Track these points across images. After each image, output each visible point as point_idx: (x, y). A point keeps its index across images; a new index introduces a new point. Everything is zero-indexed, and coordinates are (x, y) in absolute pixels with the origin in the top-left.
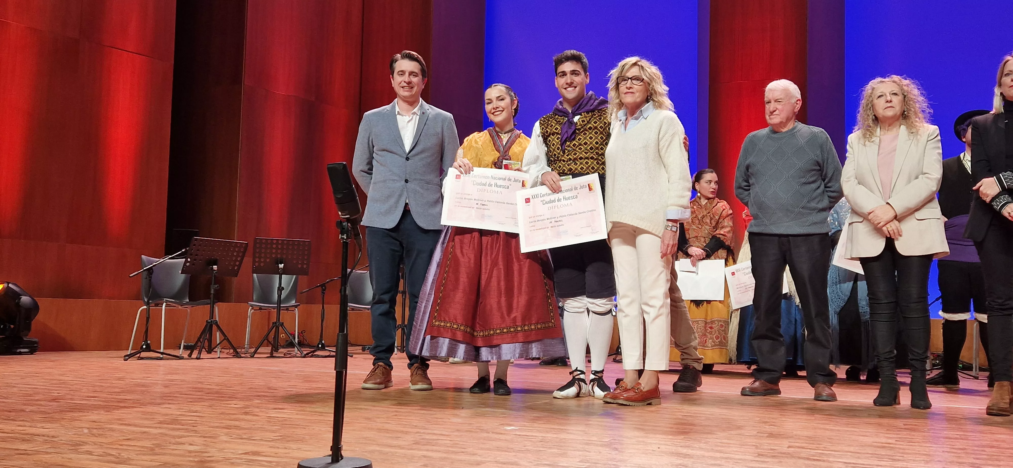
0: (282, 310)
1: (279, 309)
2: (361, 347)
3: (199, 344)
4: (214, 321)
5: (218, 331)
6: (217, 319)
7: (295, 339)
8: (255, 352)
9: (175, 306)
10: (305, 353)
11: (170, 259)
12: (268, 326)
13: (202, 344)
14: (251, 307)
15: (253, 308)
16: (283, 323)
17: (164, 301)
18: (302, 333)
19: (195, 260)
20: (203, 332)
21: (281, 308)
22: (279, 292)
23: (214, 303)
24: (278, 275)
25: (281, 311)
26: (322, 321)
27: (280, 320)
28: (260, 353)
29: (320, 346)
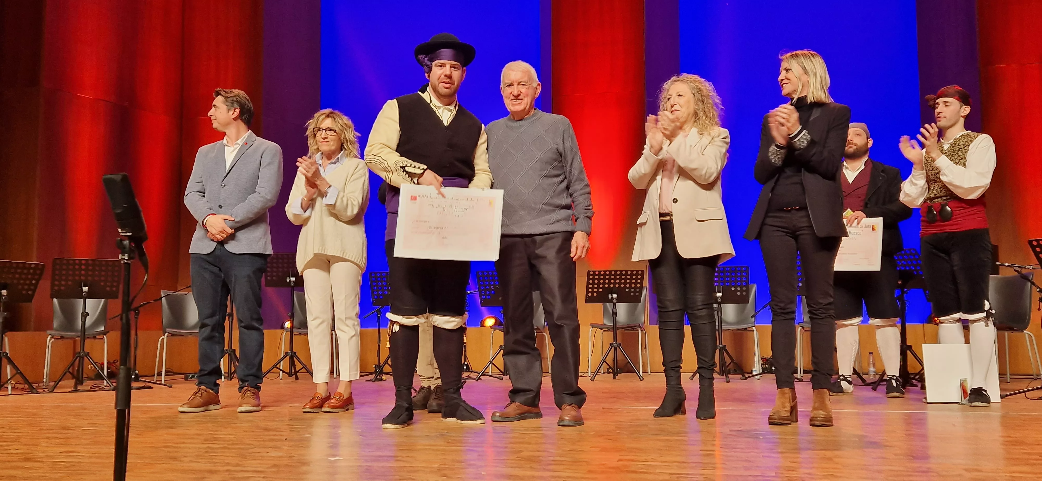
1: (83, 337)
2: (184, 376)
4: (4, 353)
5: (8, 365)
6: (8, 351)
7: (103, 369)
8: (55, 387)
10: (115, 385)
12: (71, 356)
14: (50, 336)
15: (52, 338)
16: (88, 353)
18: (111, 364)
21: (86, 337)
22: (83, 317)
24: (82, 299)
25: (86, 340)
26: (136, 349)
27: (85, 350)
28: (61, 388)
29: (133, 377)
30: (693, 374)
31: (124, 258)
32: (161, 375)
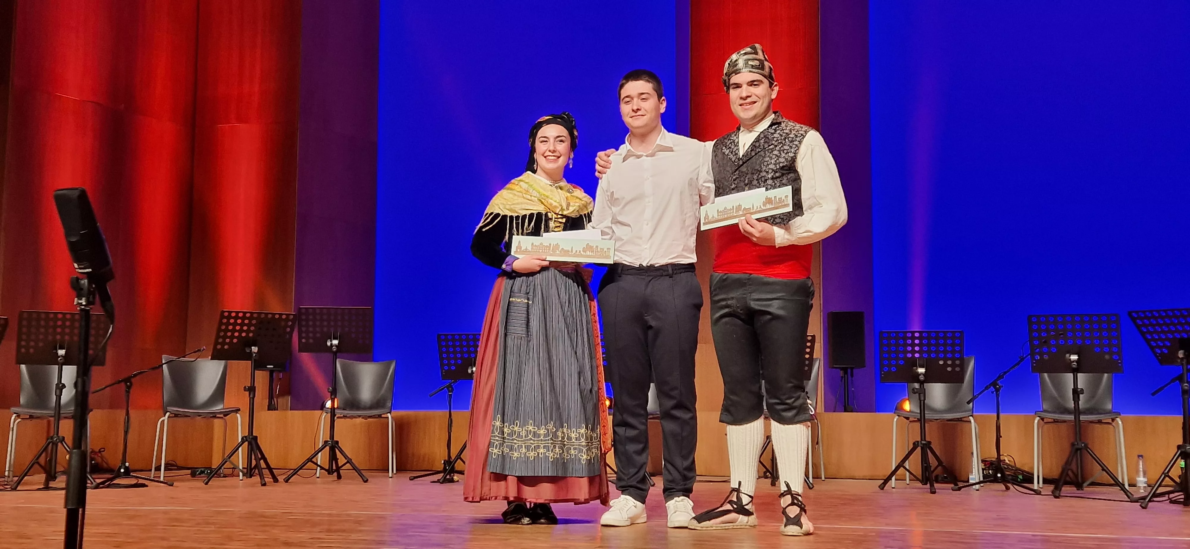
0: (63, 418)
1: (57, 416)
2: (190, 471)
8: (19, 483)
10: (99, 481)
12: (41, 442)
14: (15, 415)
16: (64, 438)
21: (61, 416)
22: (58, 391)
24: (57, 366)
25: (61, 421)
26: (126, 433)
27: (59, 435)
28: (26, 484)
29: (122, 470)
30: (883, 481)
31: (81, 303)
32: (160, 470)
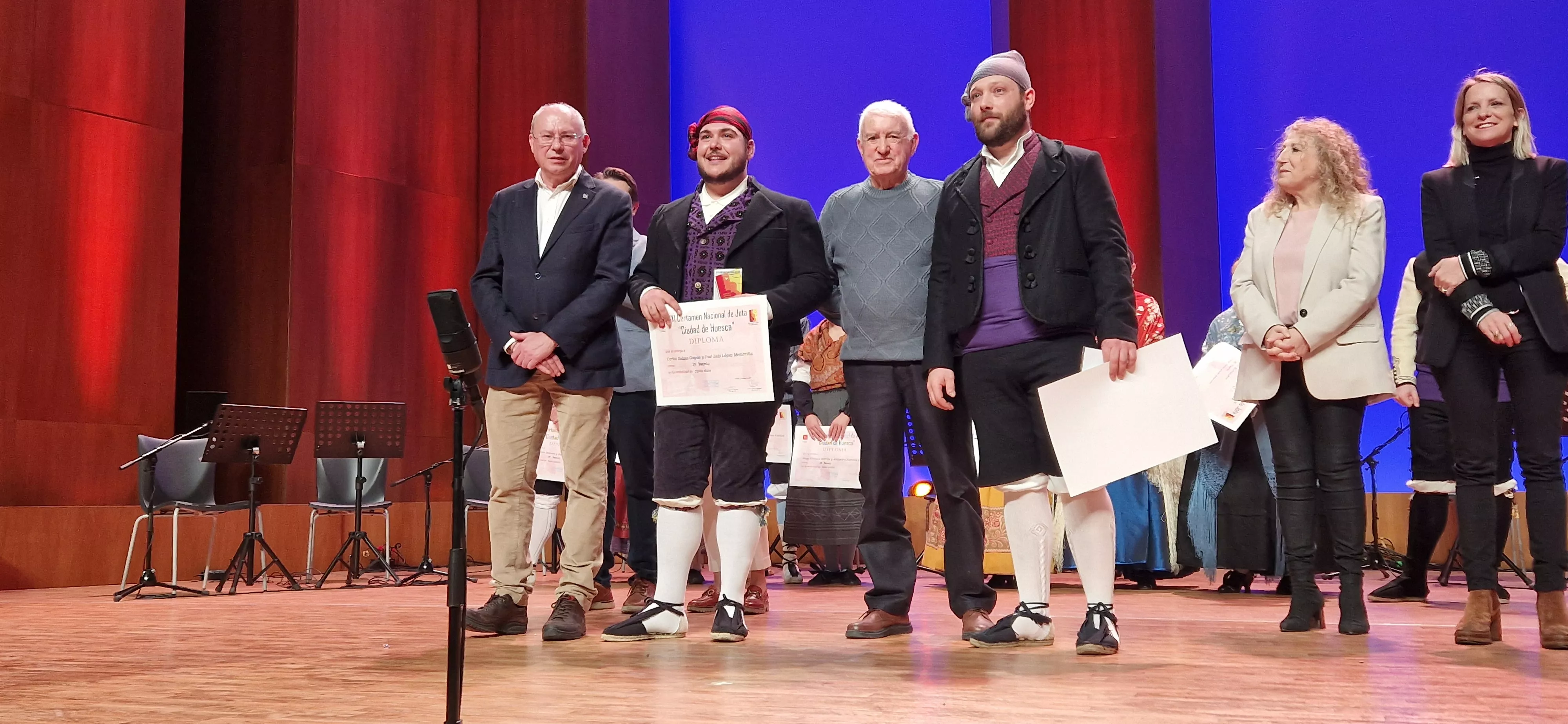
0: (364, 512)
1: (359, 511)
3: (233, 571)
4: (256, 534)
5: (262, 550)
6: (261, 531)
7: (385, 557)
8: (323, 581)
9: (193, 513)
10: (402, 578)
11: (183, 439)
12: (342, 538)
13: (238, 572)
14: (314, 511)
15: (317, 512)
16: (365, 534)
17: (177, 505)
18: (396, 547)
19: (223, 439)
20: (240, 551)
21: (362, 510)
22: (358, 484)
23: (255, 506)
24: (357, 459)
25: (363, 515)
26: (427, 528)
27: (361, 529)
28: (330, 582)
29: (425, 567)
